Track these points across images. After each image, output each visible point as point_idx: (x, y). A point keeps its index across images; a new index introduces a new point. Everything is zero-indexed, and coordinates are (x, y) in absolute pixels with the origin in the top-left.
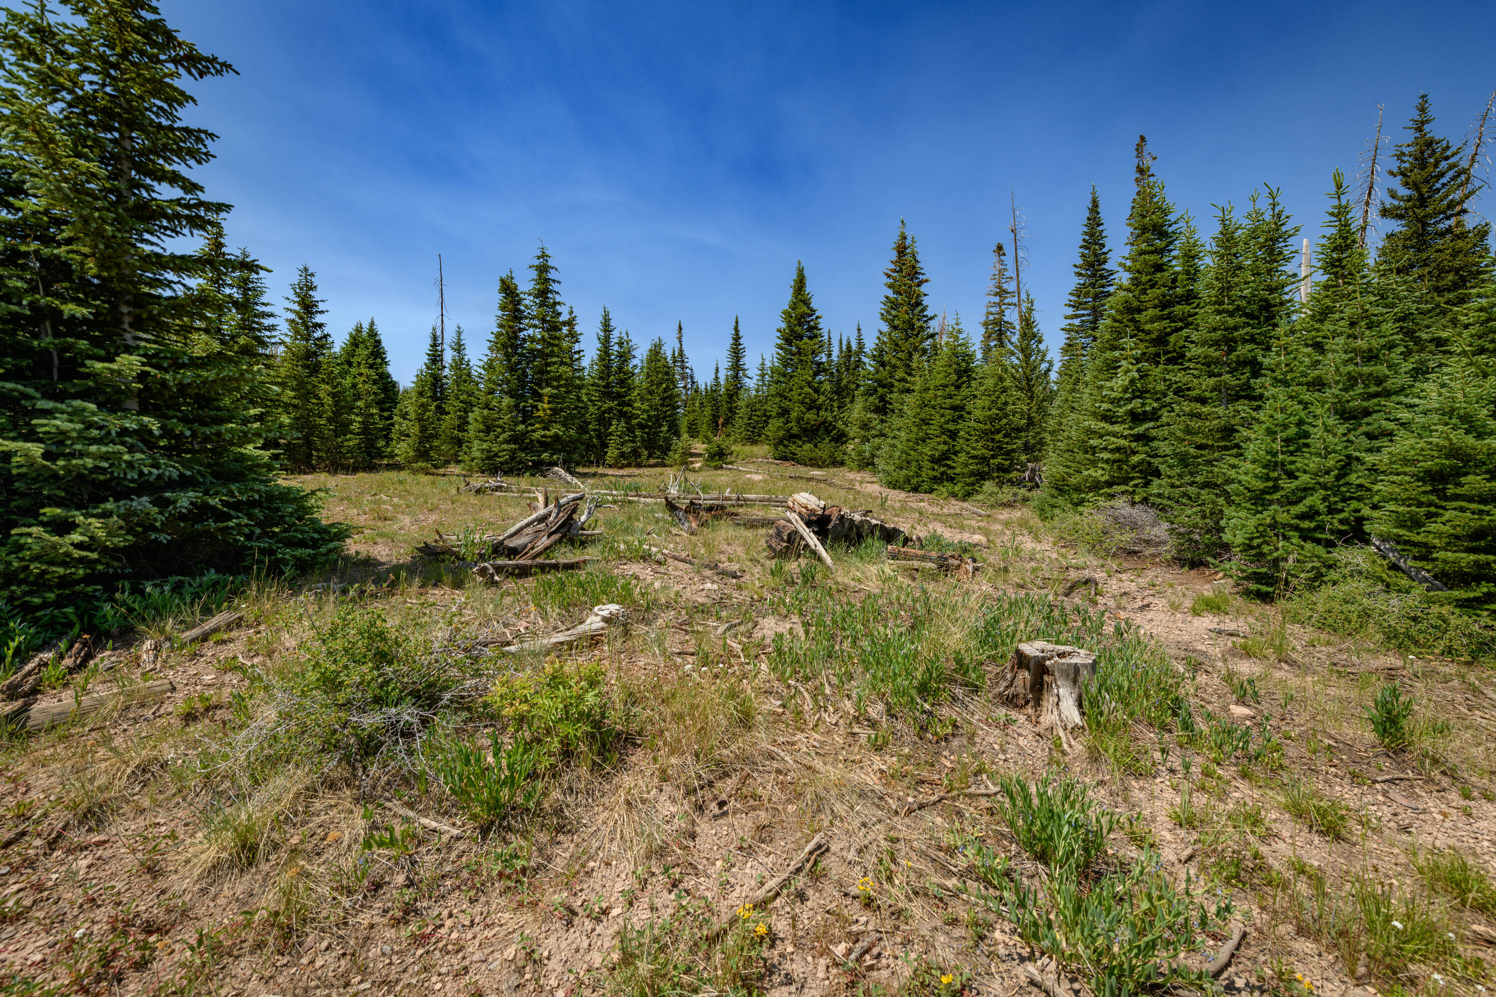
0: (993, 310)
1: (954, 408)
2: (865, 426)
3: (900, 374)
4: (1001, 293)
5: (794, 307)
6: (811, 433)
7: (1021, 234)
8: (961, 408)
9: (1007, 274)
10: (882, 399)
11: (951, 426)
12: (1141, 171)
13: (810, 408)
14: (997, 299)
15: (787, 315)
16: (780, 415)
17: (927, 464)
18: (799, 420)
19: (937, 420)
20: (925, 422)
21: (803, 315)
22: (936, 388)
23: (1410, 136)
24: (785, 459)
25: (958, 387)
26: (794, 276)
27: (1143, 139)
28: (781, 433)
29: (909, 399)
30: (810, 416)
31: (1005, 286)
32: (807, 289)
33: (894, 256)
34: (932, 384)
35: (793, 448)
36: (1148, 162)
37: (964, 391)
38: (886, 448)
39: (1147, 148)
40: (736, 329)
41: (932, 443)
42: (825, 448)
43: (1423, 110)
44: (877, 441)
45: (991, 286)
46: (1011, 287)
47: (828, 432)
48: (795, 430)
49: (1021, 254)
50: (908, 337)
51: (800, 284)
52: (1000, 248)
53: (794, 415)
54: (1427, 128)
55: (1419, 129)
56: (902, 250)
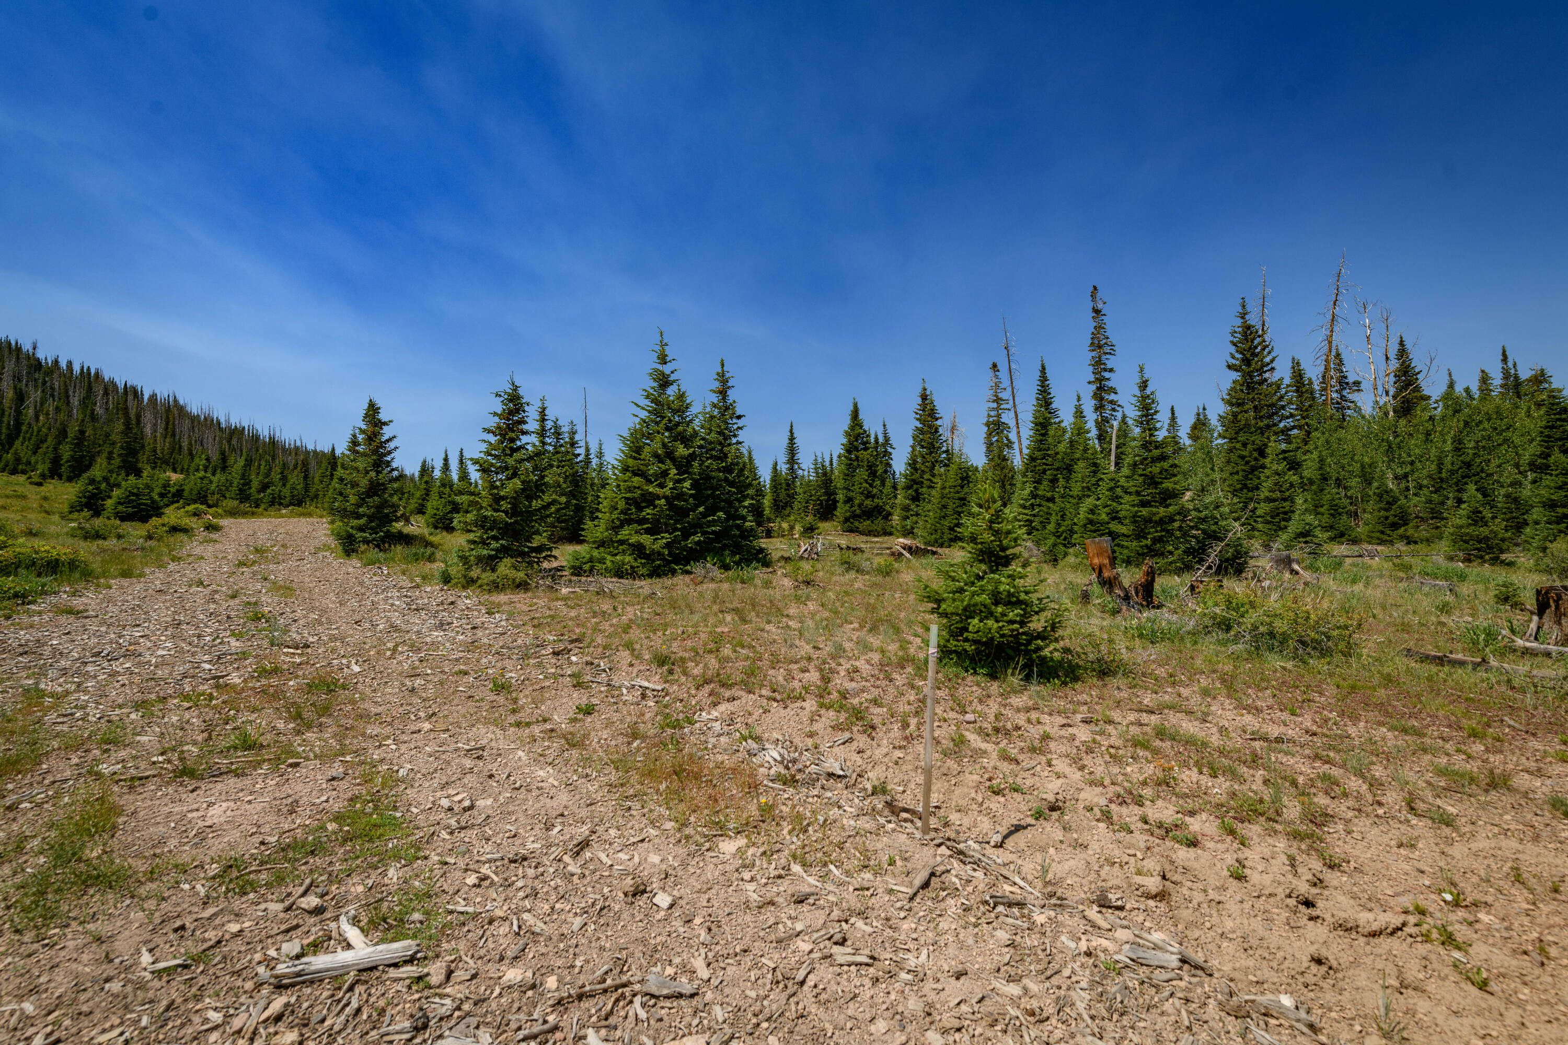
0: (992, 413)
1: (960, 499)
2: (906, 509)
3: (926, 476)
4: (998, 400)
5: (852, 428)
6: (869, 514)
7: (1012, 350)
8: (964, 499)
9: (1002, 386)
10: (916, 491)
11: (959, 509)
12: (1097, 311)
13: (867, 497)
14: (995, 405)
15: (847, 434)
16: (846, 502)
17: (946, 531)
18: (860, 505)
19: (951, 506)
20: (944, 507)
21: (859, 435)
22: (950, 487)
23: (1239, 322)
24: (851, 531)
25: (962, 487)
26: (852, 408)
27: (1095, 288)
28: (848, 514)
29: (934, 492)
30: (868, 502)
31: (1000, 395)
32: (860, 417)
33: (919, 401)
34: (947, 484)
35: (857, 524)
36: (1100, 306)
37: (966, 490)
38: (921, 523)
39: (1099, 295)
40: (791, 431)
41: (949, 519)
42: (879, 523)
43: (1244, 306)
44: (915, 518)
45: (989, 394)
46: (1005, 395)
47: (880, 513)
48: (858, 512)
49: (1013, 366)
50: (931, 453)
51: (855, 414)
52: (995, 366)
53: (857, 502)
54: (1247, 317)
55: (1243, 318)
56: (924, 397)
